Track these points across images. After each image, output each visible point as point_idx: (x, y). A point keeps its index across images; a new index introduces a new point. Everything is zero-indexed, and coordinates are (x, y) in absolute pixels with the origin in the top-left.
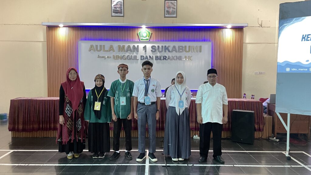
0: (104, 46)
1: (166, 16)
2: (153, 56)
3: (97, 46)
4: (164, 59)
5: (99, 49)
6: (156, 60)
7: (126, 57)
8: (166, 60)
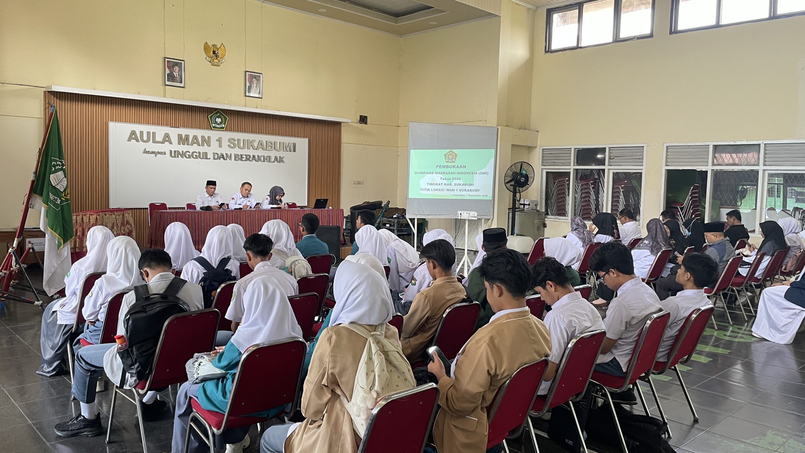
0: (154, 134)
1: (247, 94)
2: (231, 154)
3: (141, 133)
4: (247, 159)
5: (145, 138)
6: (235, 160)
7: (190, 154)
8: (250, 161)
